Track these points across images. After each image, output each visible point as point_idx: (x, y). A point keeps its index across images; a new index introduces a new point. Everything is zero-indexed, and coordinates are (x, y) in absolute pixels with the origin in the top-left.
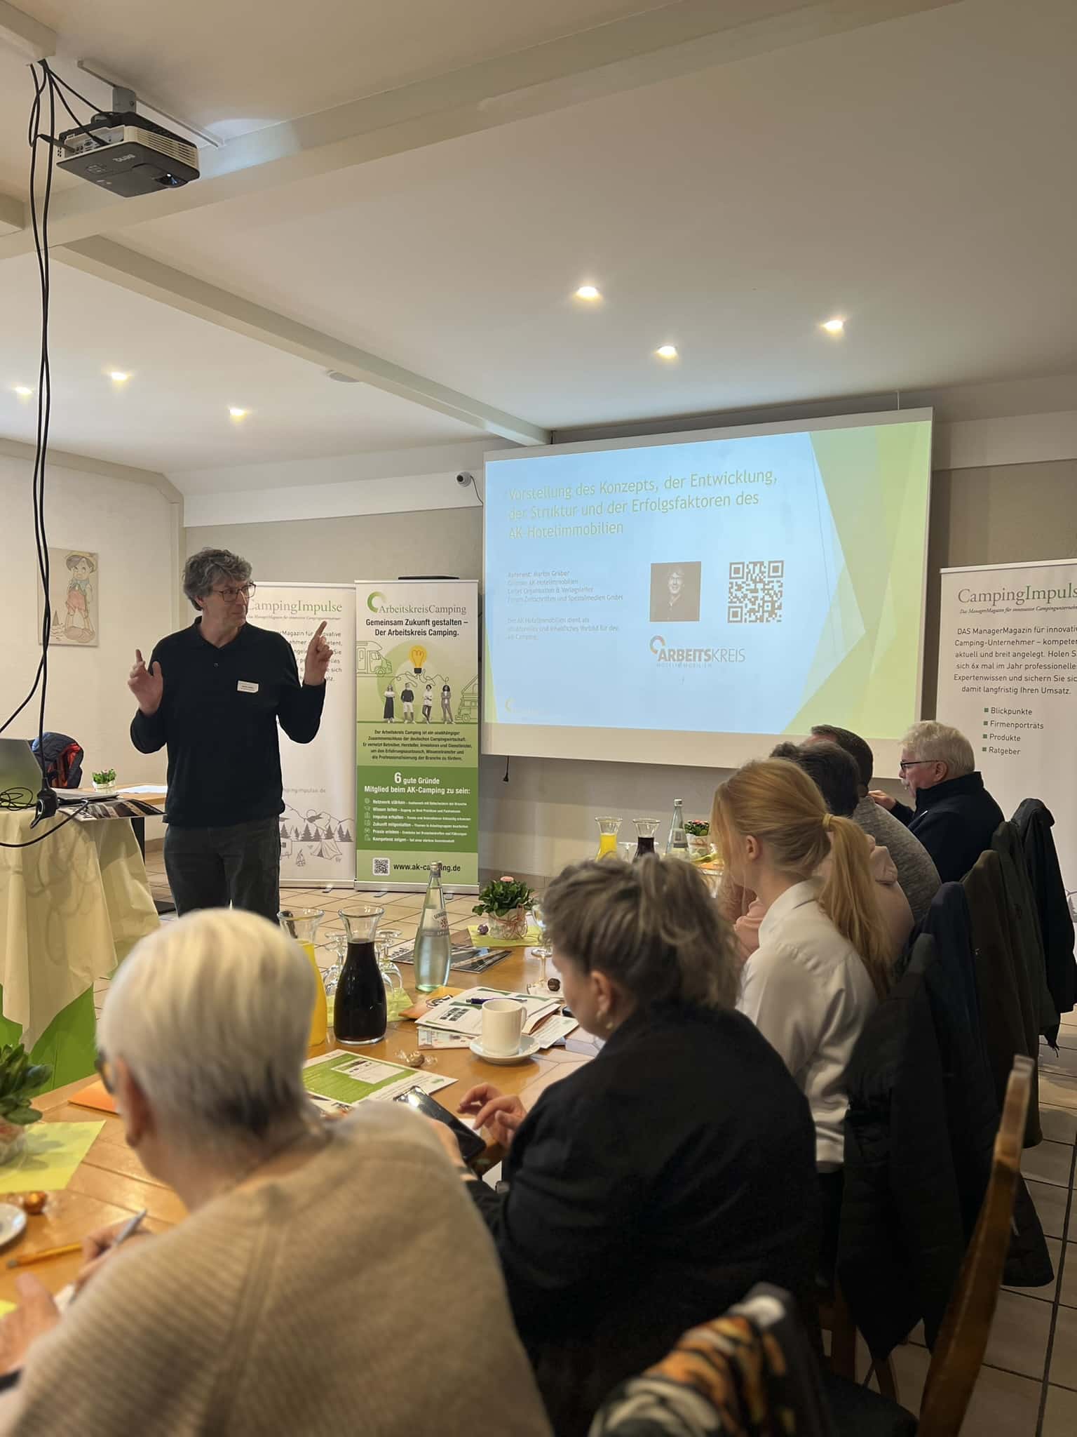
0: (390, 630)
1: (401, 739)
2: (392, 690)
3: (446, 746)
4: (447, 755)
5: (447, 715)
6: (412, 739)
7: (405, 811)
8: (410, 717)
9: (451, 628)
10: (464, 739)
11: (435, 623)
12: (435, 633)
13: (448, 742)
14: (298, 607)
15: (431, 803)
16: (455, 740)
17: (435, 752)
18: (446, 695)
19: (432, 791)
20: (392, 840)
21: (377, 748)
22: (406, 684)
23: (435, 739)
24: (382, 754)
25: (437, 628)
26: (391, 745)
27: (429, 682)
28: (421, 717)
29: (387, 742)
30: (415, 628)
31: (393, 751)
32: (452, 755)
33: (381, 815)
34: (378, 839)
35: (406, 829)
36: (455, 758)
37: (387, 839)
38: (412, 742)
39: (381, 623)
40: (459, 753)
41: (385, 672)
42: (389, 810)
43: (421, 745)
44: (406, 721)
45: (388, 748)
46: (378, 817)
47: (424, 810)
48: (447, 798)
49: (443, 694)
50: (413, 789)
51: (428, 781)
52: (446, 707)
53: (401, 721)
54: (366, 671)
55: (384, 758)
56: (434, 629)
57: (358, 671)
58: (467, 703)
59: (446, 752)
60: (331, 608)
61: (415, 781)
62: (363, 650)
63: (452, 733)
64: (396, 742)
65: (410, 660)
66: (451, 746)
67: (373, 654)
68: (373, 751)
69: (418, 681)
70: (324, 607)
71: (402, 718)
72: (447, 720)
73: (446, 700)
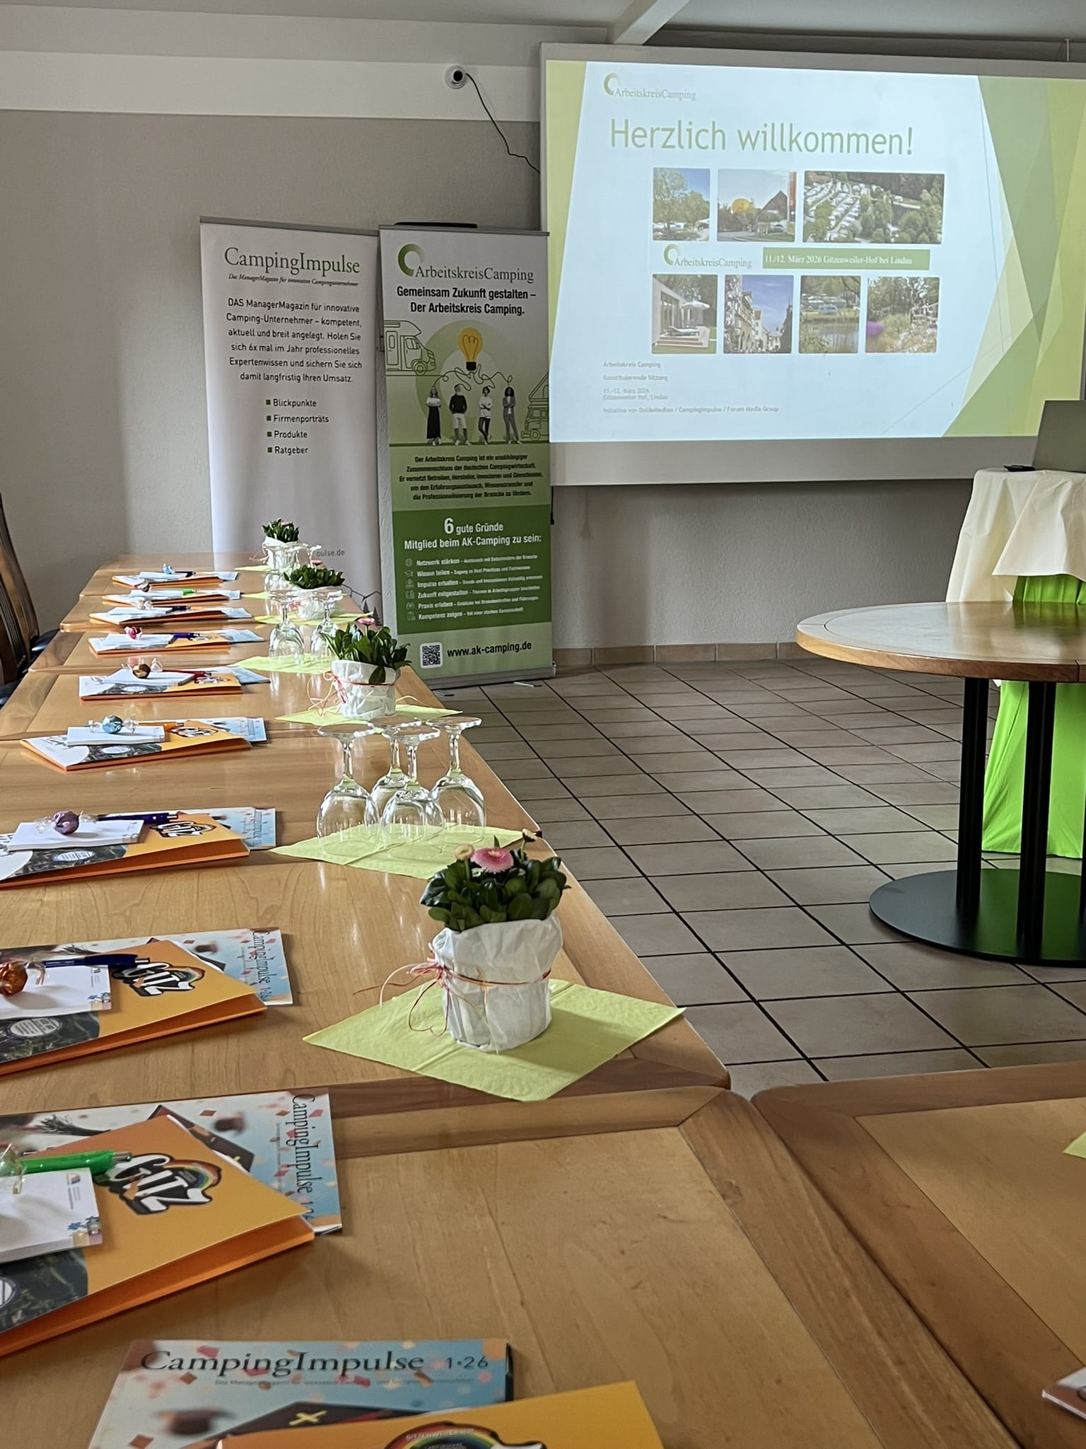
0: (432, 305)
1: (451, 469)
2: (437, 396)
3: (509, 476)
4: (511, 489)
5: (512, 431)
6: (466, 468)
7: (460, 573)
8: (461, 436)
9: (514, 302)
10: (533, 464)
11: (494, 295)
12: (494, 310)
13: (513, 471)
14: (300, 262)
15: (493, 559)
16: (522, 466)
17: (497, 485)
18: (509, 401)
19: (495, 542)
20: (443, 616)
21: (419, 484)
22: (456, 386)
23: (495, 467)
24: (426, 492)
25: (497, 302)
26: (440, 478)
27: (487, 384)
28: (476, 435)
29: (432, 474)
30: (467, 302)
31: (441, 487)
32: (518, 489)
33: (427, 582)
34: (426, 617)
35: (462, 598)
36: (523, 493)
37: (438, 616)
38: (466, 473)
39: (418, 293)
40: (526, 485)
41: (426, 367)
42: (439, 573)
43: (479, 477)
44: (458, 442)
45: (435, 483)
46: (425, 585)
47: (484, 569)
48: (512, 550)
49: (505, 400)
50: (469, 541)
51: (489, 528)
52: (509, 419)
53: (451, 441)
54: (398, 367)
55: (429, 497)
56: (493, 303)
57: (387, 367)
58: (536, 413)
59: (510, 485)
60: (346, 268)
61: (470, 529)
62: (394, 334)
63: (517, 458)
64: (445, 473)
65: (460, 351)
66: (517, 475)
67: (409, 341)
68: (416, 488)
69: (470, 381)
70: (336, 265)
71: (451, 438)
72: (510, 439)
73: (510, 410)
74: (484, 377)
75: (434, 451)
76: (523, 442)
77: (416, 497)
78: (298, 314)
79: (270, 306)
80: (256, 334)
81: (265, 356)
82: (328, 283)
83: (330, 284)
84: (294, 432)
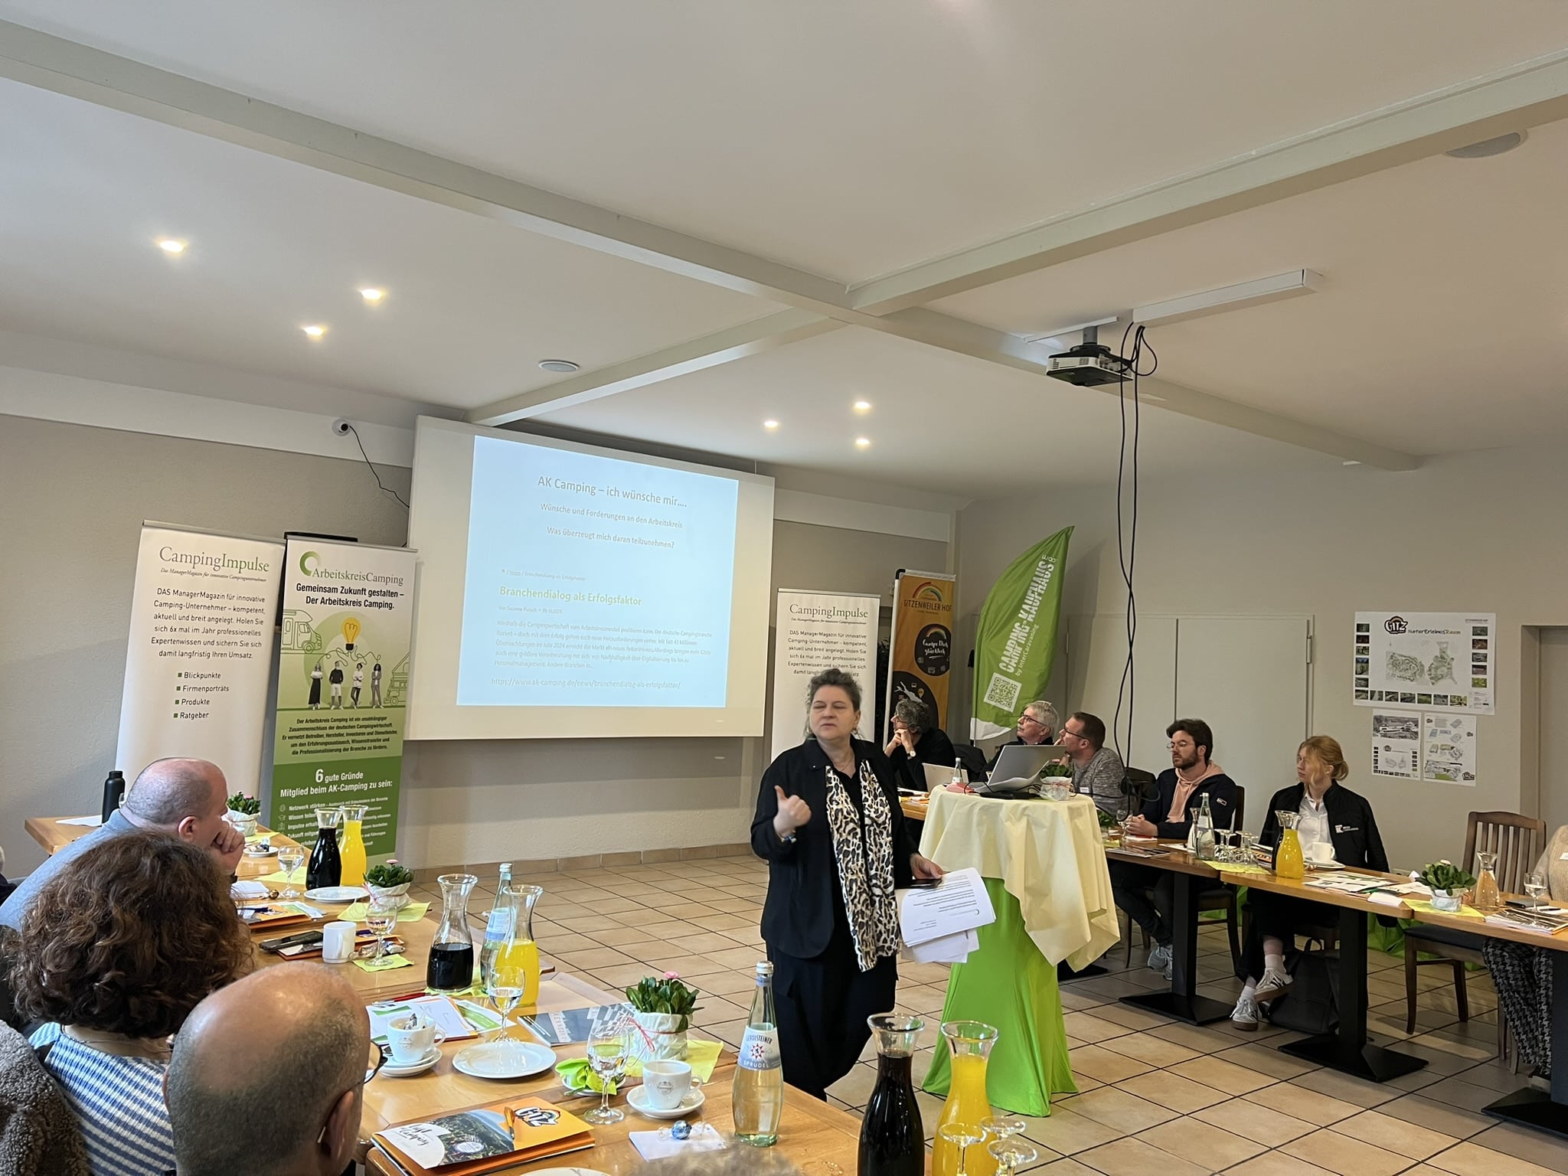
0: (323, 598)
1: (325, 728)
2: (320, 670)
3: (372, 734)
4: (372, 744)
5: (376, 698)
6: (338, 728)
9: (388, 599)
10: (391, 724)
12: (371, 605)
13: (375, 729)
14: (222, 561)
16: (381, 726)
17: (361, 741)
18: (376, 674)
19: (355, 787)
21: (298, 741)
22: (336, 662)
23: (361, 727)
24: (304, 748)
25: (374, 599)
26: (315, 736)
27: (361, 661)
28: (349, 701)
29: (310, 733)
30: (351, 597)
31: (317, 744)
32: (377, 744)
33: (299, 824)
36: (380, 747)
38: (338, 731)
39: (313, 589)
40: (384, 740)
41: (310, 648)
42: (307, 816)
43: (347, 734)
44: (333, 707)
45: (311, 740)
46: (294, 827)
48: (370, 793)
49: (374, 674)
50: (335, 788)
51: (352, 776)
52: (375, 689)
53: (328, 706)
54: (292, 647)
55: (306, 752)
56: (371, 600)
57: (282, 646)
58: (397, 684)
59: (372, 741)
60: (258, 567)
61: (336, 777)
62: (291, 620)
63: (379, 719)
64: (320, 732)
65: (342, 635)
66: (378, 733)
67: (302, 626)
68: (294, 745)
69: (348, 659)
70: (250, 564)
71: (329, 704)
72: (375, 704)
73: (376, 681)
74: (359, 656)
75: (313, 714)
76: (385, 707)
77: (295, 753)
78: (215, 602)
79: (192, 595)
80: (177, 618)
81: (183, 636)
82: (243, 578)
83: (244, 579)
84: (199, 700)
